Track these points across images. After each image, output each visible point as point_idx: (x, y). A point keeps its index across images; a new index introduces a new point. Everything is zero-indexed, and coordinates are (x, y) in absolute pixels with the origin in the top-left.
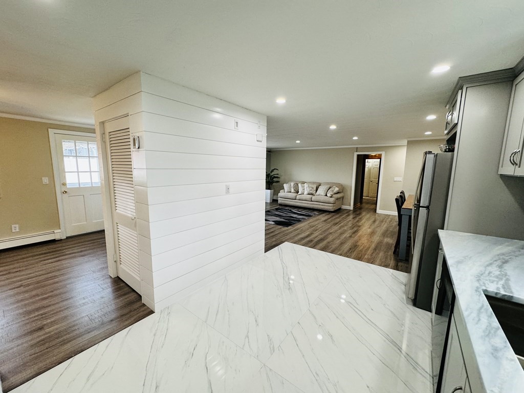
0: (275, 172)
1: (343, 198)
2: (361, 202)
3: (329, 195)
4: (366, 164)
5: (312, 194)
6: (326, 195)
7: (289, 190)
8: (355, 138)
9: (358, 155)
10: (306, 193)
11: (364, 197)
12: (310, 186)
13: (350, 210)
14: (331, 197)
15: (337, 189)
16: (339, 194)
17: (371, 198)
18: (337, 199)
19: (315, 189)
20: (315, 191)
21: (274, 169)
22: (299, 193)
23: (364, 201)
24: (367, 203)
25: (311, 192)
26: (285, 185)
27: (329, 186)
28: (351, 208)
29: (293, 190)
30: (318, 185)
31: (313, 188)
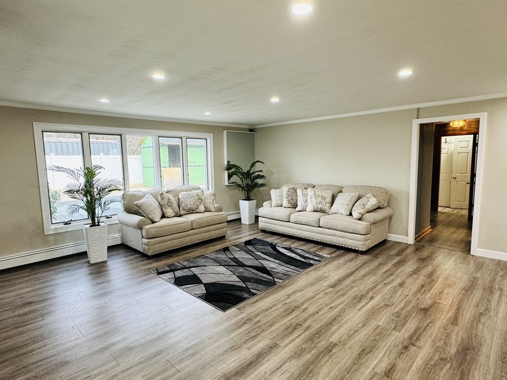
0: (258, 167)
1: (390, 218)
2: (434, 223)
3: (356, 214)
4: (443, 145)
5: (322, 211)
6: (351, 214)
7: (279, 203)
8: (405, 73)
9: (422, 126)
10: (310, 208)
11: (440, 209)
12: (319, 193)
13: (408, 246)
14: (360, 219)
15: (372, 202)
16: (380, 211)
17: (456, 211)
18: (374, 223)
19: (329, 199)
20: (328, 205)
21: (257, 162)
22: (298, 209)
23: (440, 218)
24: (448, 224)
25: (320, 206)
26: (273, 192)
27: (356, 195)
28: (410, 239)
29: (285, 203)
30: (335, 191)
31: (324, 198)
